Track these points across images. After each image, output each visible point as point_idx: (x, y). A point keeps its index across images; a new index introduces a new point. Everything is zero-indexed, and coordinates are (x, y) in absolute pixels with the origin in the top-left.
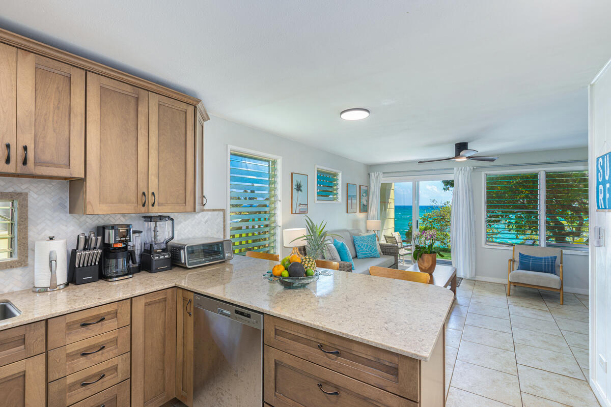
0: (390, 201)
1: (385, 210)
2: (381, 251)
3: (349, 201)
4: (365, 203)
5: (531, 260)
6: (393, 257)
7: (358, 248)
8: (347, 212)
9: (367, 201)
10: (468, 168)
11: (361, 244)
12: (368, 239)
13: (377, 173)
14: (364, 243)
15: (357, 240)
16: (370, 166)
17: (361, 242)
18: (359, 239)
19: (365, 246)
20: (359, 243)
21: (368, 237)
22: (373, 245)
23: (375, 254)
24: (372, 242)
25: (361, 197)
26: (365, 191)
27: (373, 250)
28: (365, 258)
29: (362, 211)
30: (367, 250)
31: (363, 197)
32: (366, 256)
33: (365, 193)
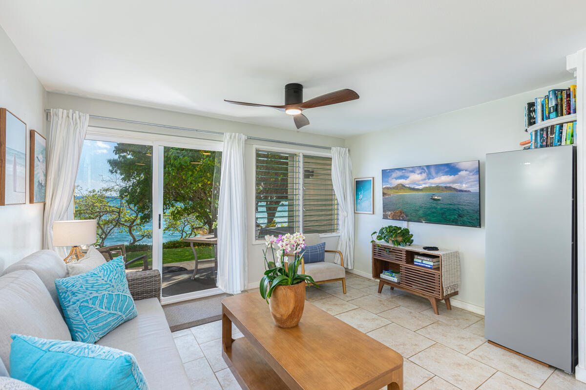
5: (309, 251)
7: (78, 318)
11: (91, 299)
12: (108, 279)
13: (75, 113)
14: (99, 292)
15: (74, 289)
16: (48, 92)
17: (91, 293)
18: (81, 287)
19: (105, 300)
20: (84, 299)
21: (107, 271)
22: (124, 290)
23: (130, 312)
24: (121, 280)
25: (36, 161)
26: (41, 149)
27: (125, 306)
28: (103, 337)
29: (37, 200)
30: (111, 311)
31: (39, 163)
32: (108, 330)
33: (42, 153)
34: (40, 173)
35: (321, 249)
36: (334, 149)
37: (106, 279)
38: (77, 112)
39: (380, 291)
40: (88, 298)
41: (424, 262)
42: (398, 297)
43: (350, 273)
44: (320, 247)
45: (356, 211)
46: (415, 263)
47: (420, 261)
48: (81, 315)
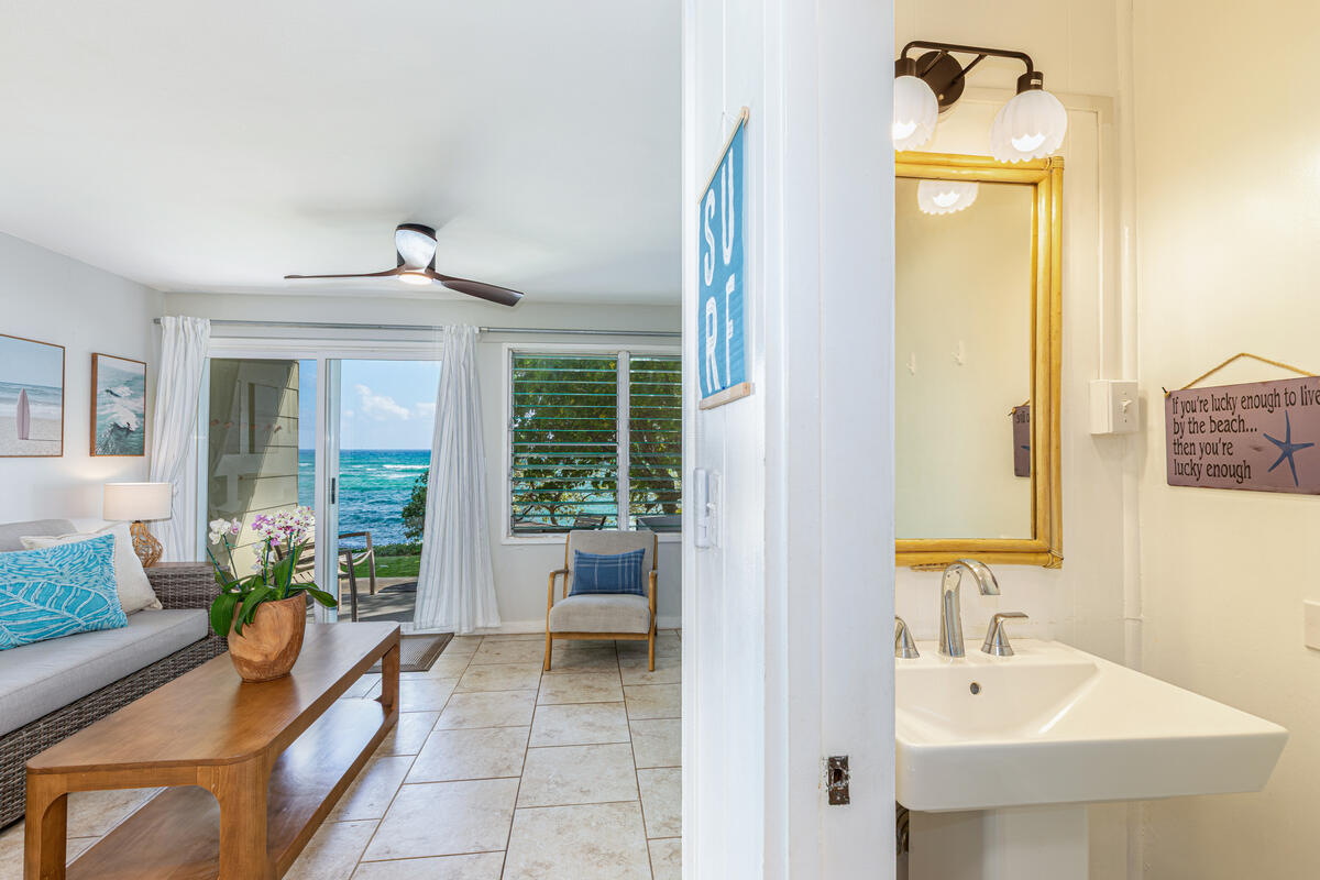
0: (279, 422)
5: (596, 566)
10: (467, 329)
12: (57, 562)
13: (186, 319)
14: (30, 578)
17: (15, 578)
18: (2, 567)
19: (38, 592)
21: (64, 553)
22: (86, 583)
23: (95, 617)
24: (86, 569)
25: (102, 397)
26: (124, 379)
27: (82, 606)
28: (35, 642)
29: (106, 451)
30: (47, 608)
31: (116, 399)
32: (42, 634)
33: (128, 383)
34: (122, 412)
37: (52, 562)
38: (190, 318)
40: (7, 584)
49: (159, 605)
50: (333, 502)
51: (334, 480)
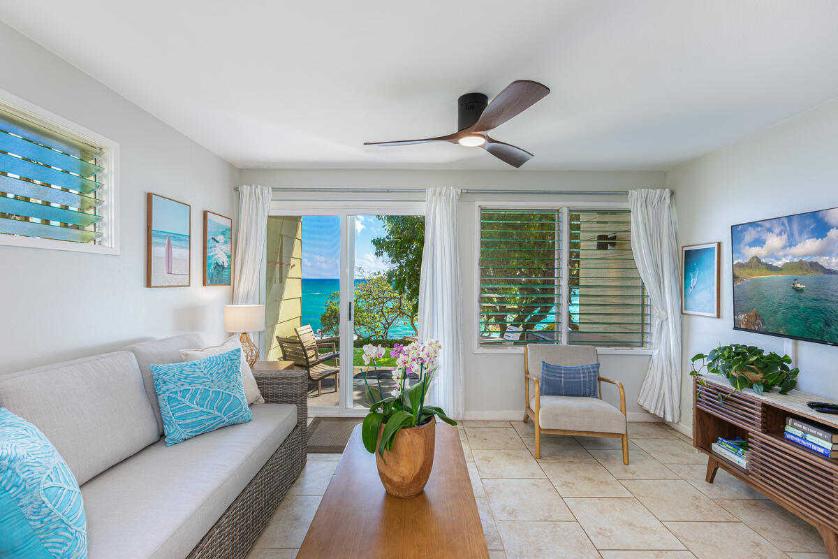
0: (293, 261)
1: (282, 281)
2: (257, 392)
3: (159, 251)
4: (223, 259)
5: (563, 375)
6: (294, 407)
7: (167, 409)
8: (148, 284)
9: (229, 257)
10: (453, 191)
11: (180, 391)
12: (208, 371)
13: (257, 187)
14: (193, 385)
15: (166, 378)
16: (241, 170)
17: (183, 385)
18: (174, 376)
19: (198, 396)
20: (173, 390)
21: (212, 364)
22: (228, 388)
23: (234, 415)
24: (226, 376)
25: (210, 243)
26: (221, 230)
27: (226, 406)
28: (196, 436)
29: (214, 283)
30: (205, 409)
31: (217, 244)
32: (201, 430)
33: (223, 233)
34: (220, 254)
35: (587, 375)
36: (633, 194)
37: (206, 372)
38: (259, 187)
39: (711, 478)
40: (178, 390)
41: (809, 437)
42: (753, 502)
43: (673, 429)
44: (586, 371)
45: (685, 309)
46: (789, 436)
47: (799, 433)
48: (168, 406)
49: (262, 400)
50: (350, 319)
51: (350, 303)
